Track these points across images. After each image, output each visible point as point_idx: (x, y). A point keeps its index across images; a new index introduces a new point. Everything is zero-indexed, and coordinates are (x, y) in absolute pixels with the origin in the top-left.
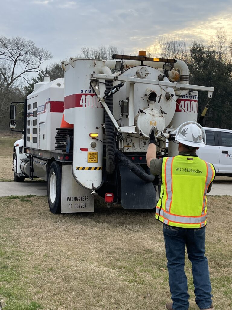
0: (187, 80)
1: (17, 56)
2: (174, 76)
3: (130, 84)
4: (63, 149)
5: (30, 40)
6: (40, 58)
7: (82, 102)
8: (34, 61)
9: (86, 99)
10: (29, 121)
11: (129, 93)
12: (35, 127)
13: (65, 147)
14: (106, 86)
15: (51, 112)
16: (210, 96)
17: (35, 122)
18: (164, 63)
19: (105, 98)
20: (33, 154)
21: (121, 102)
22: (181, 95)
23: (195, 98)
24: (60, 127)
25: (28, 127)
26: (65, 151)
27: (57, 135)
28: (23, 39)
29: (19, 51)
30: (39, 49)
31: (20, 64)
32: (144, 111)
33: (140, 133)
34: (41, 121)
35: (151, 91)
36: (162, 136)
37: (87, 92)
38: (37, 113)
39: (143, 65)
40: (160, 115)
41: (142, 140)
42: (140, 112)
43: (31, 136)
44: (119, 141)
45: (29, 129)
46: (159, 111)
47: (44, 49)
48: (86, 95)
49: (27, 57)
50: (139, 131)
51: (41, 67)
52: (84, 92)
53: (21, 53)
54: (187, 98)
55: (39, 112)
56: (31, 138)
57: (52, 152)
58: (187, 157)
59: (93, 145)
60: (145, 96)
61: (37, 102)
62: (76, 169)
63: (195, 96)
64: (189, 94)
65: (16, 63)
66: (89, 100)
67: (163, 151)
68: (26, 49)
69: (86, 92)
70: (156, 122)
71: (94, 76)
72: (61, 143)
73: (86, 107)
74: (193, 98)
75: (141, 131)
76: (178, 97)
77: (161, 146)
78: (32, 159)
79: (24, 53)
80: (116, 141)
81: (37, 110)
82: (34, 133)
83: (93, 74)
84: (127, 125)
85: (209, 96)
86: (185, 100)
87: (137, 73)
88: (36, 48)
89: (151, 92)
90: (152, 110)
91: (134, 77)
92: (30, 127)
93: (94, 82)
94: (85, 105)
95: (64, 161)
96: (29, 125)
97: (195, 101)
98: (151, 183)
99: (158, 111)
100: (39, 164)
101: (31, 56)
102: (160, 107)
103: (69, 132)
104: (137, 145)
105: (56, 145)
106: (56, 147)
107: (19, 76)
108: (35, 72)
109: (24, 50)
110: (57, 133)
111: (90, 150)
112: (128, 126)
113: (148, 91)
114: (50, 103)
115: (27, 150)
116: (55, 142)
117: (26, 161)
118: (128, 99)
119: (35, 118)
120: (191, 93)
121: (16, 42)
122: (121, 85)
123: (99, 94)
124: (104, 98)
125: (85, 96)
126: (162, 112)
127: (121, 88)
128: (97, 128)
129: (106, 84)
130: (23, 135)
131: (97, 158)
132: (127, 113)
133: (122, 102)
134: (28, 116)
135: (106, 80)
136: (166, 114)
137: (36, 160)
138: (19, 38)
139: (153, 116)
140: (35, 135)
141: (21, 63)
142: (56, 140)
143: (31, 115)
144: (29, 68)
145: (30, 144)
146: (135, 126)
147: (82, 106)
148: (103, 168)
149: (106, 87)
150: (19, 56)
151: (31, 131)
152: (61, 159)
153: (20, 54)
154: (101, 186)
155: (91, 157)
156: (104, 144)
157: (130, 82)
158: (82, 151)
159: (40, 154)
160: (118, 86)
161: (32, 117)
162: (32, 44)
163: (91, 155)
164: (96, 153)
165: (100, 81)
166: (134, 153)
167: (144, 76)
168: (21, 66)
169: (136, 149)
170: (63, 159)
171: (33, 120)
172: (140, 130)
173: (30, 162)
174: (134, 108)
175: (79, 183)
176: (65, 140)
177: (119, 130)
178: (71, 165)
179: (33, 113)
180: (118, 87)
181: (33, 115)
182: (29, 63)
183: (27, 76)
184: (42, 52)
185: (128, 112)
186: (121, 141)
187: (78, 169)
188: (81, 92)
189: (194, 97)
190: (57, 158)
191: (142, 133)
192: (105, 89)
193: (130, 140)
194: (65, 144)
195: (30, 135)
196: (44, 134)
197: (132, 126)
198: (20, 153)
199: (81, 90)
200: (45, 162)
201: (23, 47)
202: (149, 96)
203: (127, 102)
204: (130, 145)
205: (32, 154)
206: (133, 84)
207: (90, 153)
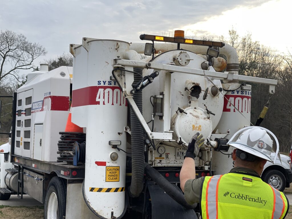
0: (237, 70)
1: (7, 51)
2: (220, 64)
3: (165, 74)
4: (69, 160)
5: (21, 34)
6: (32, 54)
7: (99, 98)
8: (26, 57)
9: (104, 93)
10: (19, 121)
11: (164, 85)
12: (27, 129)
13: (71, 158)
14: (134, 76)
15: (51, 110)
16: (272, 91)
17: (28, 123)
18: (208, 47)
19: (133, 92)
20: (24, 165)
21: (152, 98)
22: (229, 89)
23: (249, 93)
24: (64, 131)
25: (17, 128)
26: (71, 163)
27: (60, 142)
28: (13, 33)
29: (9, 46)
30: (32, 43)
31: (9, 61)
32: (185, 110)
33: (179, 140)
34: (37, 121)
35: (194, 83)
36: (208, 144)
37: (107, 85)
38: (32, 111)
39: (180, 48)
40: (206, 117)
41: (178, 150)
42: (179, 112)
43: (21, 141)
44: (149, 151)
45: (19, 132)
46: (204, 111)
47: (37, 44)
48: (105, 88)
49: (17, 53)
50: (177, 138)
51: (33, 64)
52: (102, 84)
53: (11, 49)
54: (238, 93)
55: (34, 109)
56: (21, 143)
57: (52, 163)
58: (242, 176)
59: (114, 157)
60: (185, 90)
61: (31, 97)
62: (89, 190)
63: (248, 91)
64: (240, 88)
65: (5, 58)
66: (109, 95)
67: (206, 165)
68: (16, 43)
69: (104, 84)
70: (200, 126)
71: (119, 62)
72: (65, 152)
73: (104, 104)
74: (246, 94)
75: (180, 138)
76: (226, 92)
77: (203, 158)
78: (23, 171)
79: (14, 48)
80: (145, 151)
81: (31, 107)
82: (25, 137)
83: (117, 59)
84: (161, 130)
85: (270, 92)
86: (235, 97)
87: (174, 59)
88: (27, 42)
89: (193, 85)
90: (195, 110)
91: (172, 65)
92: (22, 129)
93: (119, 70)
94: (104, 102)
95: (70, 179)
96: (19, 125)
97: (248, 98)
98: (193, 210)
99: (202, 110)
100: (33, 178)
101: (22, 51)
102: (205, 105)
103: (76, 137)
104: (172, 156)
105: (59, 155)
106: (58, 158)
107: (9, 73)
108: (27, 69)
109: (14, 45)
110: (60, 138)
111: (110, 164)
112: (163, 131)
113: (190, 83)
114: (50, 99)
115: (16, 159)
116: (58, 151)
117: (13, 173)
118: (162, 94)
119: (28, 117)
120: (244, 87)
121: (6, 36)
122: (154, 75)
123: (125, 87)
124: (131, 92)
125: (103, 89)
126: (209, 112)
127: (154, 79)
128: (119, 134)
129: (135, 73)
130: (10, 138)
131: (118, 175)
132: (161, 113)
133: (155, 97)
134: (17, 114)
135: (134, 68)
136: (214, 115)
137: (27, 172)
138: (8, 31)
139: (197, 117)
140: (27, 140)
141: (11, 59)
142: (59, 148)
143: (23, 113)
144: (19, 64)
145: (19, 151)
146: (173, 131)
147: (98, 103)
148: (126, 189)
149: (134, 78)
150: (8, 51)
151: (22, 134)
152: (66, 175)
153: (9, 50)
154: (123, 216)
155: (110, 174)
156: (129, 155)
157: (165, 71)
158: (98, 165)
159: (33, 165)
160: (150, 76)
161: (23, 115)
162: (24, 38)
163: (110, 171)
164: (118, 169)
165: (126, 68)
166: (168, 167)
167: (184, 64)
168: (11, 62)
169: (171, 162)
170: (69, 174)
171: (25, 120)
172: (179, 136)
173: (19, 174)
174: (171, 107)
175: (93, 211)
176: (72, 148)
177: (151, 137)
178: (81, 184)
179: (25, 111)
180: (152, 78)
181: (25, 114)
182: (19, 59)
183: (17, 73)
184: (34, 47)
185: (162, 111)
186: (151, 152)
187: (92, 191)
188: (98, 84)
189: (246, 92)
190: (60, 172)
191: (182, 140)
192: (133, 81)
193: (163, 150)
194: (72, 154)
195: (21, 139)
196: (41, 140)
197: (169, 131)
198: (4, 162)
199: (98, 82)
200: (41, 177)
201: (13, 42)
202: (192, 91)
203: (162, 98)
204: (162, 157)
205: (22, 164)
206: (169, 73)
207: (109, 168)
